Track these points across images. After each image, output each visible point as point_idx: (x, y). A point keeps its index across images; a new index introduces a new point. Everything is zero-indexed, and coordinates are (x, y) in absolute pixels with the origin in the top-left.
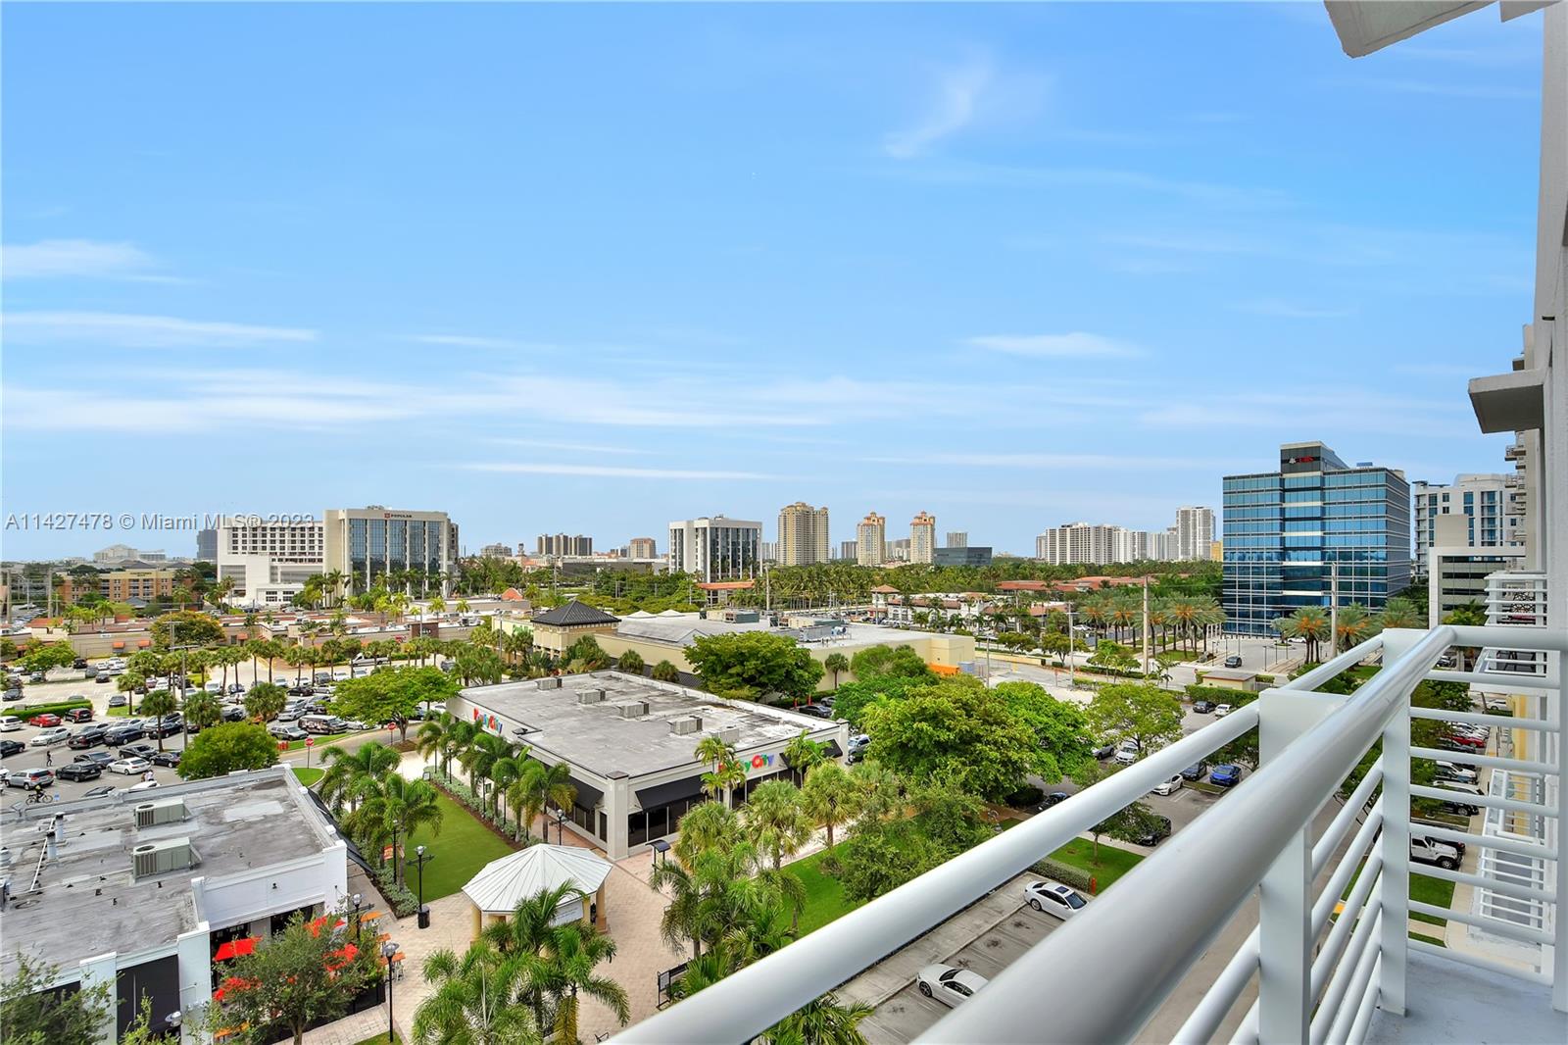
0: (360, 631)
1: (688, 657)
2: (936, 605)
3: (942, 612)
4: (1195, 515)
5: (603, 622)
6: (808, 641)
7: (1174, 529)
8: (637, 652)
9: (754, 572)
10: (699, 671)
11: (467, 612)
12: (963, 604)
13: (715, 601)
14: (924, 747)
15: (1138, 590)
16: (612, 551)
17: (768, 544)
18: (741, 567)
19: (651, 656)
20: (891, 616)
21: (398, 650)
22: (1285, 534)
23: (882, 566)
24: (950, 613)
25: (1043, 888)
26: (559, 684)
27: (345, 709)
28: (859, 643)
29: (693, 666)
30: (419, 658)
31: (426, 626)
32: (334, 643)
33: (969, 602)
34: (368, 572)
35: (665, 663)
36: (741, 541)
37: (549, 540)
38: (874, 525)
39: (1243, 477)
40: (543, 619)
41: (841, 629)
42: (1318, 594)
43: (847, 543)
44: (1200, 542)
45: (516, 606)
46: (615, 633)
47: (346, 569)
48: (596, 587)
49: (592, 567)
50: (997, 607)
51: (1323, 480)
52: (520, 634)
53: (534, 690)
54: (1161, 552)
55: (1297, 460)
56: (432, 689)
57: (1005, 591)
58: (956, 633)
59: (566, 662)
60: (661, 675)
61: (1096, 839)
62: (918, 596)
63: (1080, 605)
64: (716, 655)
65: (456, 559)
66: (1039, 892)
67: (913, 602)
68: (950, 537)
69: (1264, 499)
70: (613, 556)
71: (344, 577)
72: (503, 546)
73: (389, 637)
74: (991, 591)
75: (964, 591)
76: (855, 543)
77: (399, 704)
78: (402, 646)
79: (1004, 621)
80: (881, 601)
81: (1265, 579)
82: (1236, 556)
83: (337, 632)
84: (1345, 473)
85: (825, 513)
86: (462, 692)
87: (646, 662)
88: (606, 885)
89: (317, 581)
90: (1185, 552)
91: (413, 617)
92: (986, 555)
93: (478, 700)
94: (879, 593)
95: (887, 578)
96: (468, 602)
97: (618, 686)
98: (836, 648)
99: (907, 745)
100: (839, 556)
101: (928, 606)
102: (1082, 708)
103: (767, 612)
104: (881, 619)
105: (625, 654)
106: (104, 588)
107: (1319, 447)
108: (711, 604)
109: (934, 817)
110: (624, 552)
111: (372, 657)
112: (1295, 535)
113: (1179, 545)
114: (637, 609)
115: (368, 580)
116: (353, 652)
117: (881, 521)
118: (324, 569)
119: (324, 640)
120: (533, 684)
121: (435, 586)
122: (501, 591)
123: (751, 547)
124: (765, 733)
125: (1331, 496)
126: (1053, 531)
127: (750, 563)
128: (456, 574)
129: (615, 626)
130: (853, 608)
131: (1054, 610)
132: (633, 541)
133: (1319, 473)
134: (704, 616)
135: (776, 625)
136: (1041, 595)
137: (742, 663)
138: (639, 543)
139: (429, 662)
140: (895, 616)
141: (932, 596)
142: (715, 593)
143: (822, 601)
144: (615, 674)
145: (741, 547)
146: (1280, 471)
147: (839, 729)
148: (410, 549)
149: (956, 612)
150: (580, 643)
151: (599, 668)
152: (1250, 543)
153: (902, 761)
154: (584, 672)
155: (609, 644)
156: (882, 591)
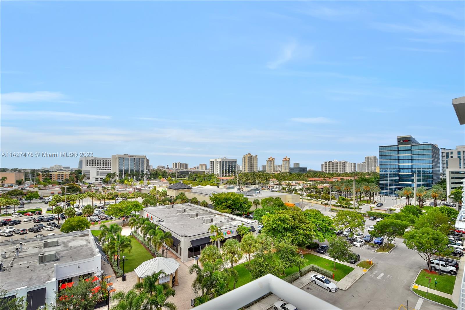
0: (119, 190)
1: (211, 199)
2: (289, 185)
3: (291, 187)
4: (371, 158)
5: (187, 188)
6: (248, 195)
7: (365, 162)
8: (196, 198)
9: (235, 174)
10: (214, 204)
11: (150, 185)
12: (297, 185)
13: (223, 182)
14: (280, 229)
15: (352, 181)
16: (194, 167)
17: (240, 166)
18: (231, 173)
19: (200, 199)
20: (275, 188)
21: (129, 196)
22: (399, 164)
23: (273, 173)
24: (293, 187)
25: (317, 277)
26: (173, 206)
27: (111, 213)
28: (264, 196)
29: (212, 202)
30: (135, 198)
31: (137, 189)
32: (110, 193)
33: (299, 184)
34: (124, 173)
35: (204, 201)
36: (231, 165)
37: (176, 164)
38: (271, 160)
39: (386, 146)
40: (171, 187)
41: (258, 192)
42: (410, 183)
43: (263, 166)
44: (373, 167)
45: (164, 183)
46: (191, 192)
47: (117, 172)
48: (189, 178)
49: (188, 172)
50: (307, 186)
51: (411, 147)
52: (164, 192)
53: (165, 208)
54: (360, 169)
55: (403, 141)
56: (135, 208)
57: (311, 181)
58: (295, 193)
59: (176, 200)
60: (203, 205)
61: (335, 261)
62: (283, 182)
63: (334, 185)
64: (219, 199)
65: (149, 169)
66: (315, 278)
67: (282, 184)
68: (295, 164)
69: (393, 153)
70: (194, 169)
71: (117, 174)
72: (163, 166)
73: (127, 192)
74: (306, 181)
75: (298, 181)
76: (266, 166)
77: (125, 212)
78: (130, 194)
79: (309, 190)
80: (272, 184)
81: (393, 178)
82: (384, 171)
83: (112, 190)
84: (419, 145)
85: (256, 157)
86: (144, 209)
87: (199, 201)
88: (178, 269)
89: (109, 176)
90: (368, 169)
91: (135, 186)
92: (305, 170)
93: (148, 211)
94: (271, 181)
95: (275, 177)
96: (150, 182)
97: (190, 208)
98: (256, 198)
99: (274, 229)
100: (261, 170)
101: (286, 185)
102: (332, 218)
103: (237, 186)
104: (272, 189)
105: (193, 198)
106: (51, 177)
107: (410, 137)
108: (222, 184)
109: (282, 252)
110: (198, 168)
111: (121, 198)
112: (402, 164)
113: (366, 167)
114: (199, 184)
115: (124, 175)
116: (116, 196)
117: (273, 159)
118: (112, 172)
119: (108, 192)
120: (165, 207)
121: (142, 176)
122: (161, 179)
123: (234, 167)
124: (232, 224)
125: (414, 152)
126: (326, 163)
127: (234, 171)
128: (149, 173)
129: (191, 190)
130: (264, 185)
131: (326, 187)
132: (200, 165)
133: (410, 145)
134: (218, 187)
135: (239, 190)
136: (322, 182)
137: (226, 202)
138: (202, 165)
139: (137, 200)
140: (276, 188)
141: (287, 182)
142: (223, 180)
143: (254, 183)
144: (190, 204)
145: (231, 167)
146: (397, 144)
147: (255, 223)
148: (136, 166)
149: (295, 187)
150: (180, 194)
151: (185, 202)
152: (388, 167)
153: (273, 234)
154: (181, 203)
155: (189, 195)
156: (273, 180)
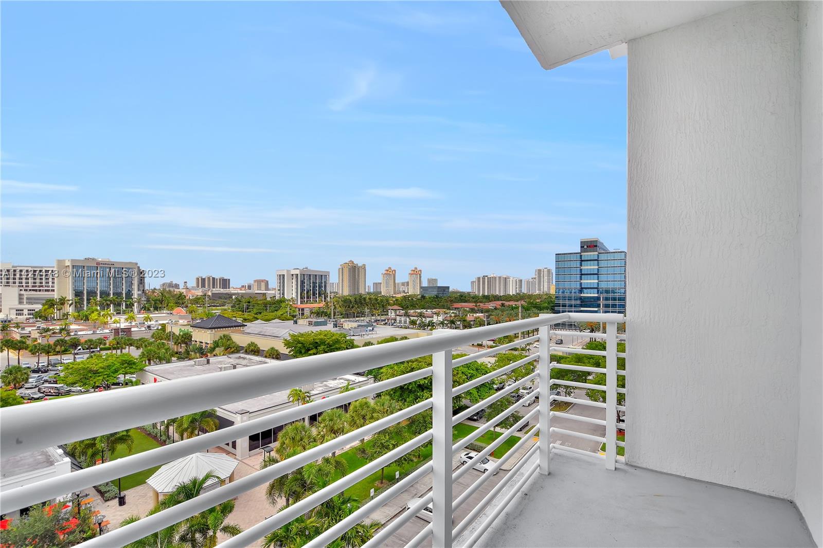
0: (79, 333)
1: (286, 345)
2: (421, 315)
3: (424, 319)
4: (544, 272)
5: (235, 326)
6: (353, 335)
7: (535, 278)
8: (256, 343)
9: (325, 298)
10: (292, 353)
11: (150, 321)
12: (434, 315)
13: (303, 314)
14: (412, 388)
15: (517, 308)
16: (243, 286)
17: (333, 283)
18: (317, 296)
19: (264, 344)
20: (398, 322)
21: (105, 344)
22: (582, 281)
23: (394, 295)
24: (428, 319)
25: (469, 455)
26: (208, 362)
27: (71, 379)
28: (381, 335)
29: (289, 350)
30: (119, 349)
31: (123, 330)
32: (62, 340)
33: (438, 314)
34: (85, 297)
35: (272, 348)
36: (317, 281)
37: (203, 280)
38: (390, 274)
39: (564, 254)
40: (198, 325)
41: (371, 328)
42: (596, 309)
43: (376, 283)
44: (546, 284)
45: (181, 318)
46: (244, 333)
47: (70, 296)
48: (232, 307)
49: (230, 296)
50: (451, 316)
51: (598, 256)
52: (184, 334)
53: (193, 366)
54: (529, 289)
55: (587, 247)
56: (126, 367)
57: (455, 308)
58: (431, 330)
59: (213, 349)
60: (270, 355)
61: (494, 430)
62: (412, 311)
63: (491, 315)
64: (302, 343)
65: (143, 290)
66: (467, 457)
67: (410, 314)
68: (429, 281)
69: (574, 264)
70: (243, 289)
71: (69, 300)
72: (174, 283)
73: (99, 337)
74: (449, 309)
75: (435, 308)
76: (380, 283)
77: (106, 376)
78: (107, 342)
79: (454, 324)
80: (393, 314)
81: (573, 302)
82: (561, 291)
83: (64, 333)
84: (608, 253)
85: (364, 267)
86: (147, 368)
87: (261, 349)
88: (235, 474)
89: (51, 303)
90: (539, 290)
91: (115, 325)
92: (447, 290)
93: (156, 373)
94: (392, 310)
95: (397, 302)
96: (151, 315)
97: (244, 362)
98: (368, 339)
99: (403, 387)
100: (372, 290)
101: (417, 316)
102: (489, 365)
103: (332, 320)
104: (393, 323)
105: (249, 344)
107: (597, 241)
108: (300, 316)
109: (416, 423)
110: (249, 287)
111: (87, 349)
112: (586, 281)
113: (537, 286)
114: (257, 319)
115: (85, 303)
116: (75, 344)
117: (394, 272)
118: (56, 296)
119: (55, 339)
120: (192, 362)
121: (130, 306)
122: (172, 309)
123: (323, 285)
124: (329, 385)
125: (602, 264)
126: (479, 278)
127: (323, 294)
128: (143, 299)
129: (243, 328)
130: (379, 318)
131: (479, 317)
132: (255, 281)
133: (596, 253)
134: (296, 322)
135: (336, 327)
136: (473, 311)
137: (316, 348)
138: (259, 282)
139: (125, 351)
140: (400, 322)
141: (419, 311)
142: (303, 310)
143: (362, 314)
144: (242, 355)
145: (317, 285)
146: (580, 252)
147: (369, 381)
148: (113, 284)
149: (431, 319)
150: (221, 338)
151: (233, 353)
152: (567, 285)
153: (401, 395)
154: (223, 355)
155: (239, 339)
156: (394, 309)
